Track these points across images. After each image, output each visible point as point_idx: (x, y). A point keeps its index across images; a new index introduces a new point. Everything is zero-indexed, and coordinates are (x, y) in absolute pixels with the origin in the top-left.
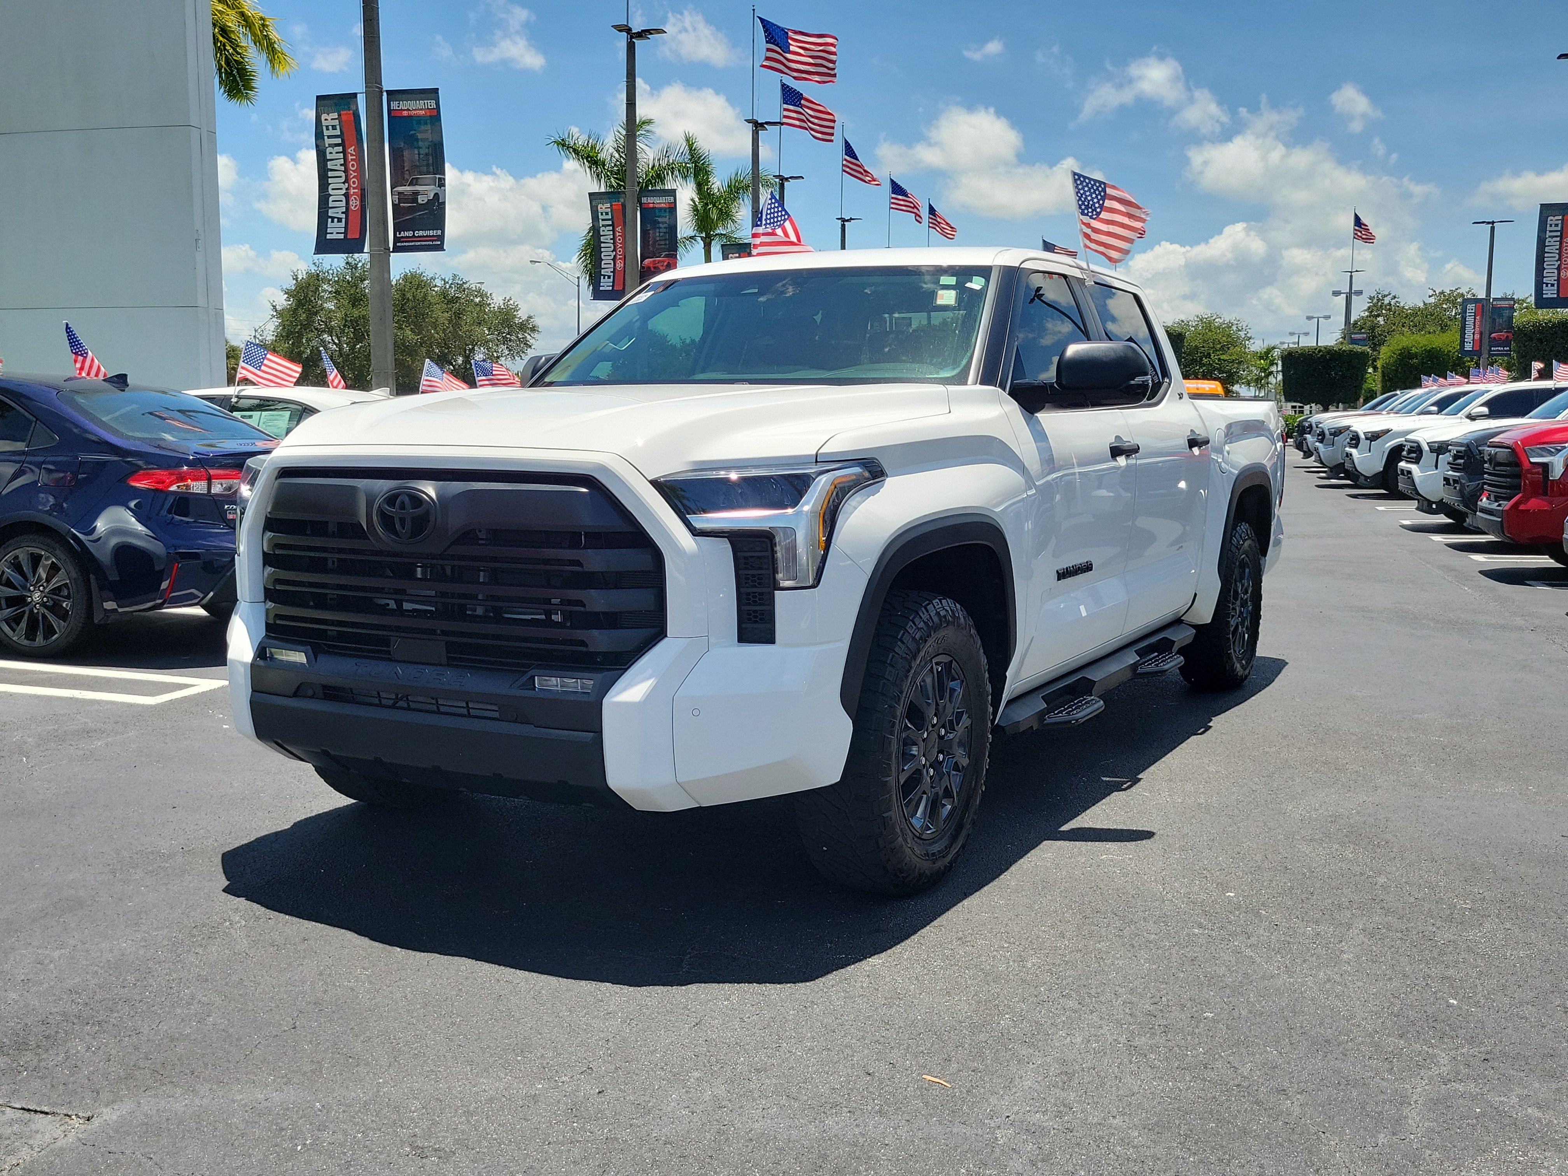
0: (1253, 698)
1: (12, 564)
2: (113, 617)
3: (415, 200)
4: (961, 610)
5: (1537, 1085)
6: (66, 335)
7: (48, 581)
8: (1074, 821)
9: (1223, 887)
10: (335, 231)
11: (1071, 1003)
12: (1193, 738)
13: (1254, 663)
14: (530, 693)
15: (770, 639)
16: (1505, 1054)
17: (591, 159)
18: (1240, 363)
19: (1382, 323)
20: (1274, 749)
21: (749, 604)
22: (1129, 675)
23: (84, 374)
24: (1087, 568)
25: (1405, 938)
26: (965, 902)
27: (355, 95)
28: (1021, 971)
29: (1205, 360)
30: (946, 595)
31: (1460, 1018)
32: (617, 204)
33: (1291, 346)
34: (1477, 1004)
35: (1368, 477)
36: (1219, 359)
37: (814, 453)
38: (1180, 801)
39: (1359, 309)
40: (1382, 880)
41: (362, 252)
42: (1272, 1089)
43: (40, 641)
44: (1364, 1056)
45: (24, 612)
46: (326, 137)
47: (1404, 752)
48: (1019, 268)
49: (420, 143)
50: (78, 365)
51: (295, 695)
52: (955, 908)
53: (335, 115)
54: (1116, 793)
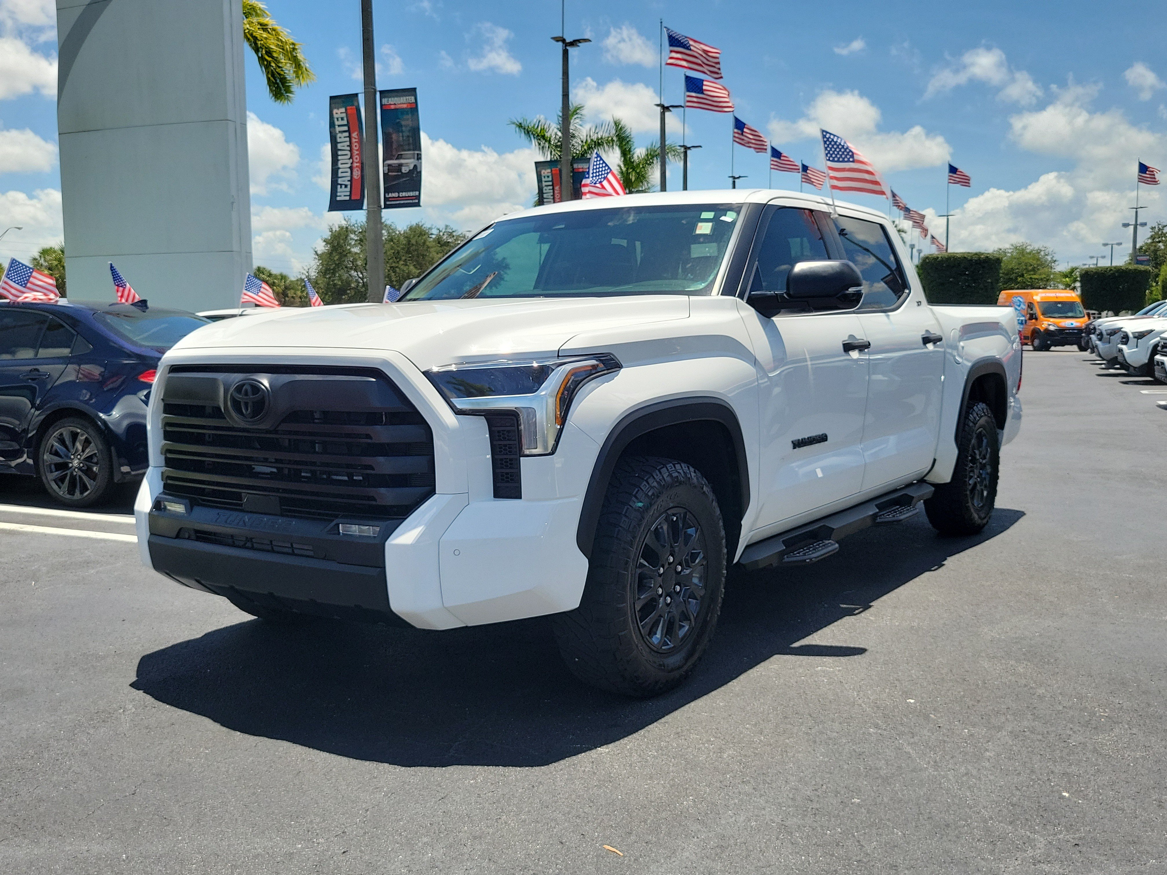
0: (987, 542)
1: (59, 439)
2: (128, 478)
3: (400, 171)
4: (695, 472)
5: (1113, 868)
6: (110, 272)
7: (83, 451)
8: (805, 639)
9: (907, 694)
10: (343, 195)
11: (747, 788)
12: (927, 574)
13: (993, 514)
14: (336, 537)
15: (518, 495)
16: (1095, 841)
17: (541, 137)
18: (1048, 280)
19: (1163, 247)
20: (989, 583)
21: (502, 468)
22: (869, 522)
23: (123, 301)
24: (823, 438)
25: (1044, 740)
26: (692, 704)
27: (356, 95)
28: (716, 761)
29: (1019, 279)
30: (682, 459)
31: (1067, 809)
32: (556, 169)
33: (1092, 266)
34: (1085, 797)
35: (1136, 368)
36: (1031, 278)
37: (557, 349)
38: (897, 624)
39: (1144, 237)
40: (1041, 691)
41: (361, 209)
42: (886, 865)
43: (77, 496)
44: (973, 839)
45: (67, 474)
46: (337, 127)
47: (1095, 587)
48: (766, 204)
49: (404, 129)
50: (120, 294)
51: (177, 537)
52: (682, 708)
53: (343, 110)
54: (848, 617)
